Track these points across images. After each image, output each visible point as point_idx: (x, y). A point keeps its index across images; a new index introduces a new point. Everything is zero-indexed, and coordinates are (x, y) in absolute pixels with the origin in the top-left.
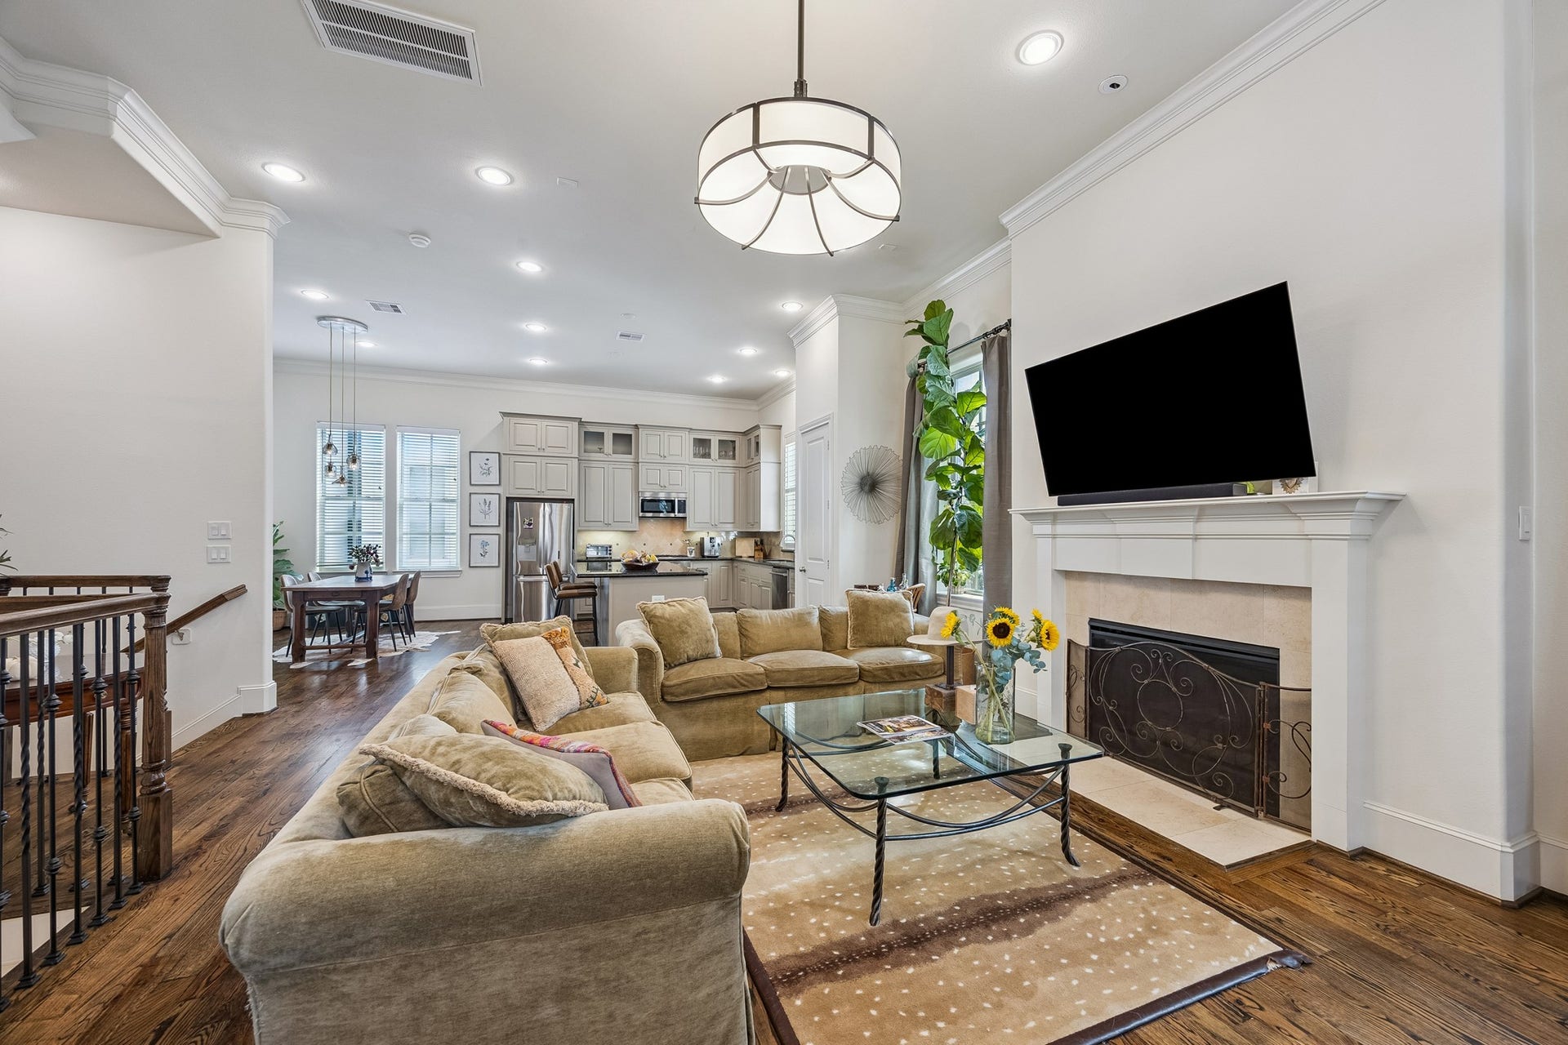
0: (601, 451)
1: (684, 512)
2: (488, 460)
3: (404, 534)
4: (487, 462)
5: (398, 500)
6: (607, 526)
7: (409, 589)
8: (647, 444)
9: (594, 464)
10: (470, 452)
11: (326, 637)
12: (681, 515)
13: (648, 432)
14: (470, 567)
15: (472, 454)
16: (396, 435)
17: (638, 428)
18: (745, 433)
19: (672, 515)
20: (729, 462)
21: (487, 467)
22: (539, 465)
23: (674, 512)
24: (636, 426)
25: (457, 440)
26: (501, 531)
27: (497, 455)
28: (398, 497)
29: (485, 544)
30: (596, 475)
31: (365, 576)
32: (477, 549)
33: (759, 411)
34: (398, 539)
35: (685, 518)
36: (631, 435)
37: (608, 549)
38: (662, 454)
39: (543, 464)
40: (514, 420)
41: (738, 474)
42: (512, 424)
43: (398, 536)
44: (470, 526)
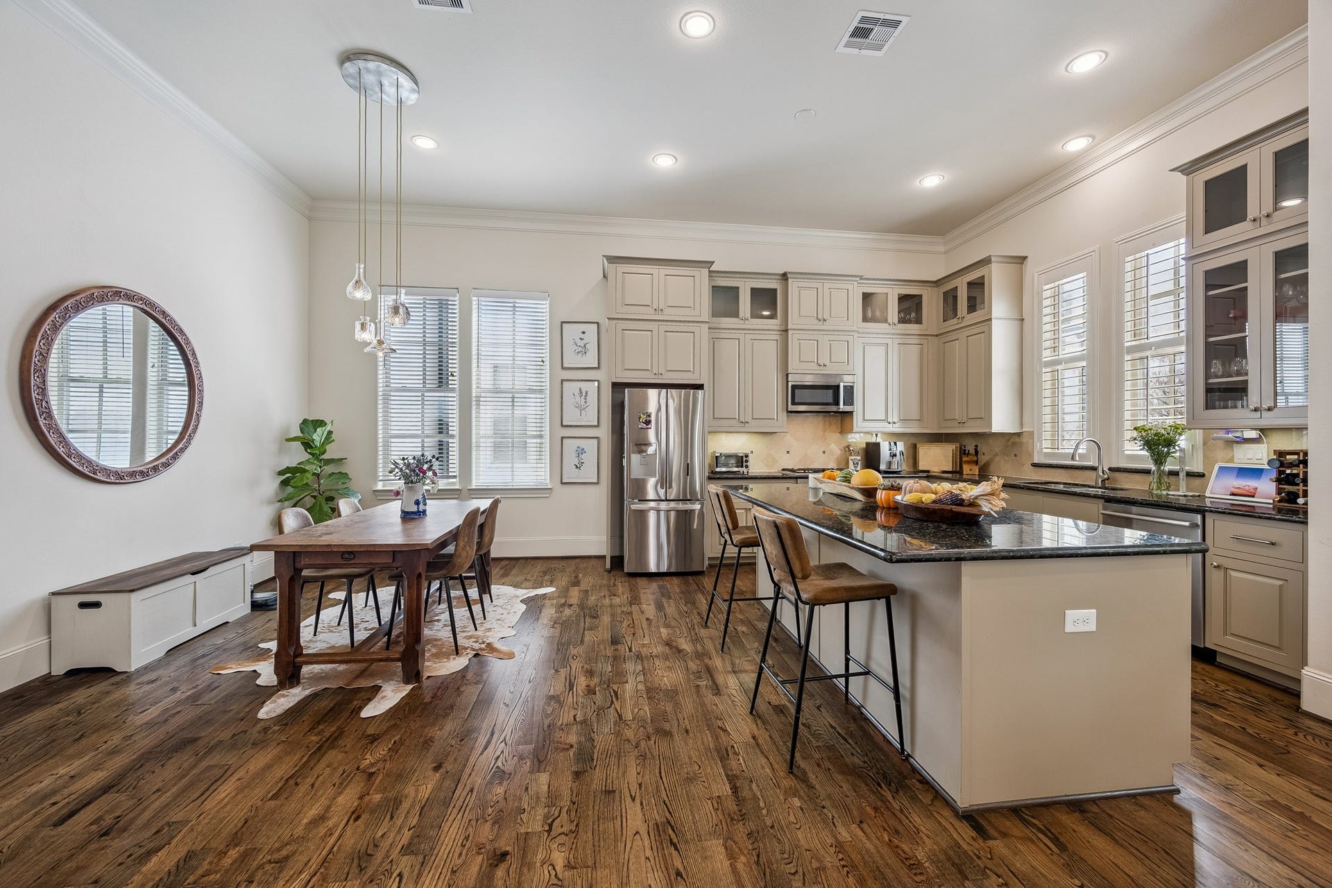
0: (735, 314)
1: (852, 404)
2: (584, 333)
3: (483, 437)
4: (582, 336)
5: (474, 390)
6: (740, 426)
7: (482, 526)
8: (800, 301)
9: (724, 334)
10: (562, 323)
11: (371, 592)
12: (848, 409)
13: (801, 284)
14: (562, 483)
15: (564, 325)
16: (471, 303)
17: (787, 279)
18: (937, 283)
19: (834, 408)
20: (913, 328)
21: (581, 343)
22: (655, 333)
23: (838, 404)
24: (784, 277)
25: (545, 306)
26: (605, 432)
27: (596, 325)
28: (474, 386)
29: (580, 452)
30: (728, 349)
31: (414, 509)
32: (570, 459)
33: (946, 253)
34: (474, 445)
35: (851, 413)
36: (776, 290)
37: (742, 460)
38: (820, 317)
39: (662, 332)
40: (623, 268)
41: (925, 346)
42: (620, 275)
43: (474, 440)
44: (562, 426)
